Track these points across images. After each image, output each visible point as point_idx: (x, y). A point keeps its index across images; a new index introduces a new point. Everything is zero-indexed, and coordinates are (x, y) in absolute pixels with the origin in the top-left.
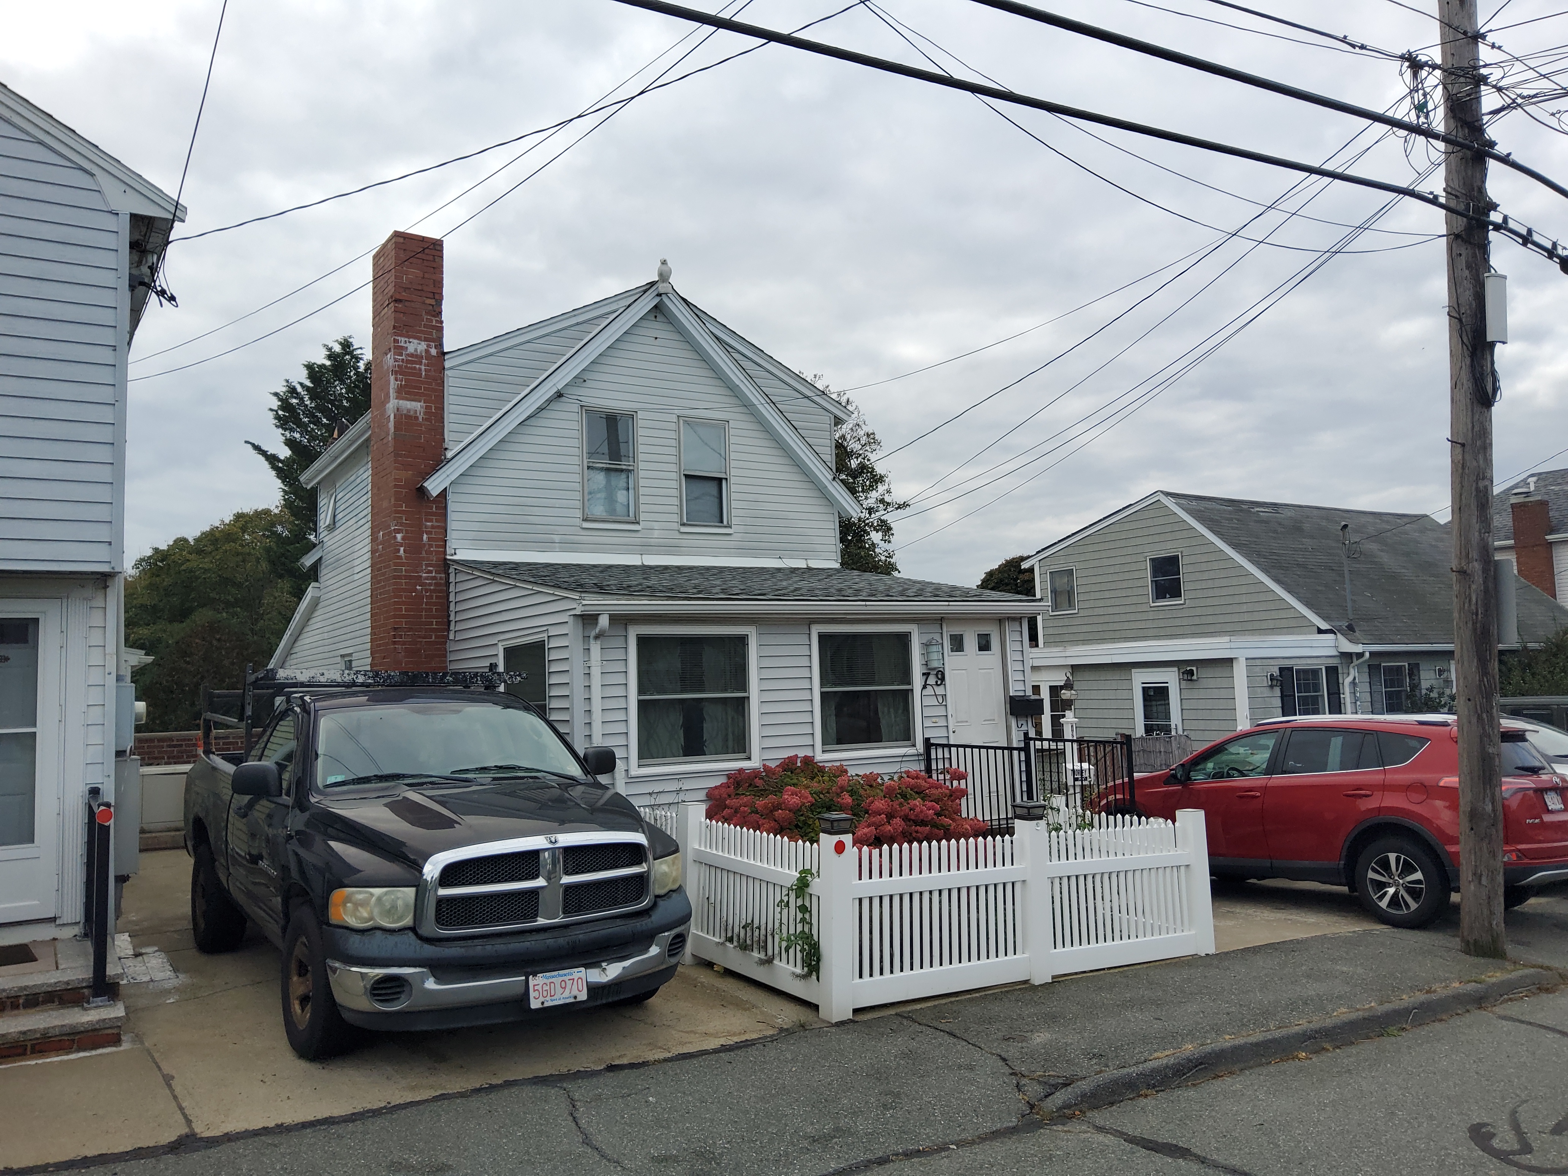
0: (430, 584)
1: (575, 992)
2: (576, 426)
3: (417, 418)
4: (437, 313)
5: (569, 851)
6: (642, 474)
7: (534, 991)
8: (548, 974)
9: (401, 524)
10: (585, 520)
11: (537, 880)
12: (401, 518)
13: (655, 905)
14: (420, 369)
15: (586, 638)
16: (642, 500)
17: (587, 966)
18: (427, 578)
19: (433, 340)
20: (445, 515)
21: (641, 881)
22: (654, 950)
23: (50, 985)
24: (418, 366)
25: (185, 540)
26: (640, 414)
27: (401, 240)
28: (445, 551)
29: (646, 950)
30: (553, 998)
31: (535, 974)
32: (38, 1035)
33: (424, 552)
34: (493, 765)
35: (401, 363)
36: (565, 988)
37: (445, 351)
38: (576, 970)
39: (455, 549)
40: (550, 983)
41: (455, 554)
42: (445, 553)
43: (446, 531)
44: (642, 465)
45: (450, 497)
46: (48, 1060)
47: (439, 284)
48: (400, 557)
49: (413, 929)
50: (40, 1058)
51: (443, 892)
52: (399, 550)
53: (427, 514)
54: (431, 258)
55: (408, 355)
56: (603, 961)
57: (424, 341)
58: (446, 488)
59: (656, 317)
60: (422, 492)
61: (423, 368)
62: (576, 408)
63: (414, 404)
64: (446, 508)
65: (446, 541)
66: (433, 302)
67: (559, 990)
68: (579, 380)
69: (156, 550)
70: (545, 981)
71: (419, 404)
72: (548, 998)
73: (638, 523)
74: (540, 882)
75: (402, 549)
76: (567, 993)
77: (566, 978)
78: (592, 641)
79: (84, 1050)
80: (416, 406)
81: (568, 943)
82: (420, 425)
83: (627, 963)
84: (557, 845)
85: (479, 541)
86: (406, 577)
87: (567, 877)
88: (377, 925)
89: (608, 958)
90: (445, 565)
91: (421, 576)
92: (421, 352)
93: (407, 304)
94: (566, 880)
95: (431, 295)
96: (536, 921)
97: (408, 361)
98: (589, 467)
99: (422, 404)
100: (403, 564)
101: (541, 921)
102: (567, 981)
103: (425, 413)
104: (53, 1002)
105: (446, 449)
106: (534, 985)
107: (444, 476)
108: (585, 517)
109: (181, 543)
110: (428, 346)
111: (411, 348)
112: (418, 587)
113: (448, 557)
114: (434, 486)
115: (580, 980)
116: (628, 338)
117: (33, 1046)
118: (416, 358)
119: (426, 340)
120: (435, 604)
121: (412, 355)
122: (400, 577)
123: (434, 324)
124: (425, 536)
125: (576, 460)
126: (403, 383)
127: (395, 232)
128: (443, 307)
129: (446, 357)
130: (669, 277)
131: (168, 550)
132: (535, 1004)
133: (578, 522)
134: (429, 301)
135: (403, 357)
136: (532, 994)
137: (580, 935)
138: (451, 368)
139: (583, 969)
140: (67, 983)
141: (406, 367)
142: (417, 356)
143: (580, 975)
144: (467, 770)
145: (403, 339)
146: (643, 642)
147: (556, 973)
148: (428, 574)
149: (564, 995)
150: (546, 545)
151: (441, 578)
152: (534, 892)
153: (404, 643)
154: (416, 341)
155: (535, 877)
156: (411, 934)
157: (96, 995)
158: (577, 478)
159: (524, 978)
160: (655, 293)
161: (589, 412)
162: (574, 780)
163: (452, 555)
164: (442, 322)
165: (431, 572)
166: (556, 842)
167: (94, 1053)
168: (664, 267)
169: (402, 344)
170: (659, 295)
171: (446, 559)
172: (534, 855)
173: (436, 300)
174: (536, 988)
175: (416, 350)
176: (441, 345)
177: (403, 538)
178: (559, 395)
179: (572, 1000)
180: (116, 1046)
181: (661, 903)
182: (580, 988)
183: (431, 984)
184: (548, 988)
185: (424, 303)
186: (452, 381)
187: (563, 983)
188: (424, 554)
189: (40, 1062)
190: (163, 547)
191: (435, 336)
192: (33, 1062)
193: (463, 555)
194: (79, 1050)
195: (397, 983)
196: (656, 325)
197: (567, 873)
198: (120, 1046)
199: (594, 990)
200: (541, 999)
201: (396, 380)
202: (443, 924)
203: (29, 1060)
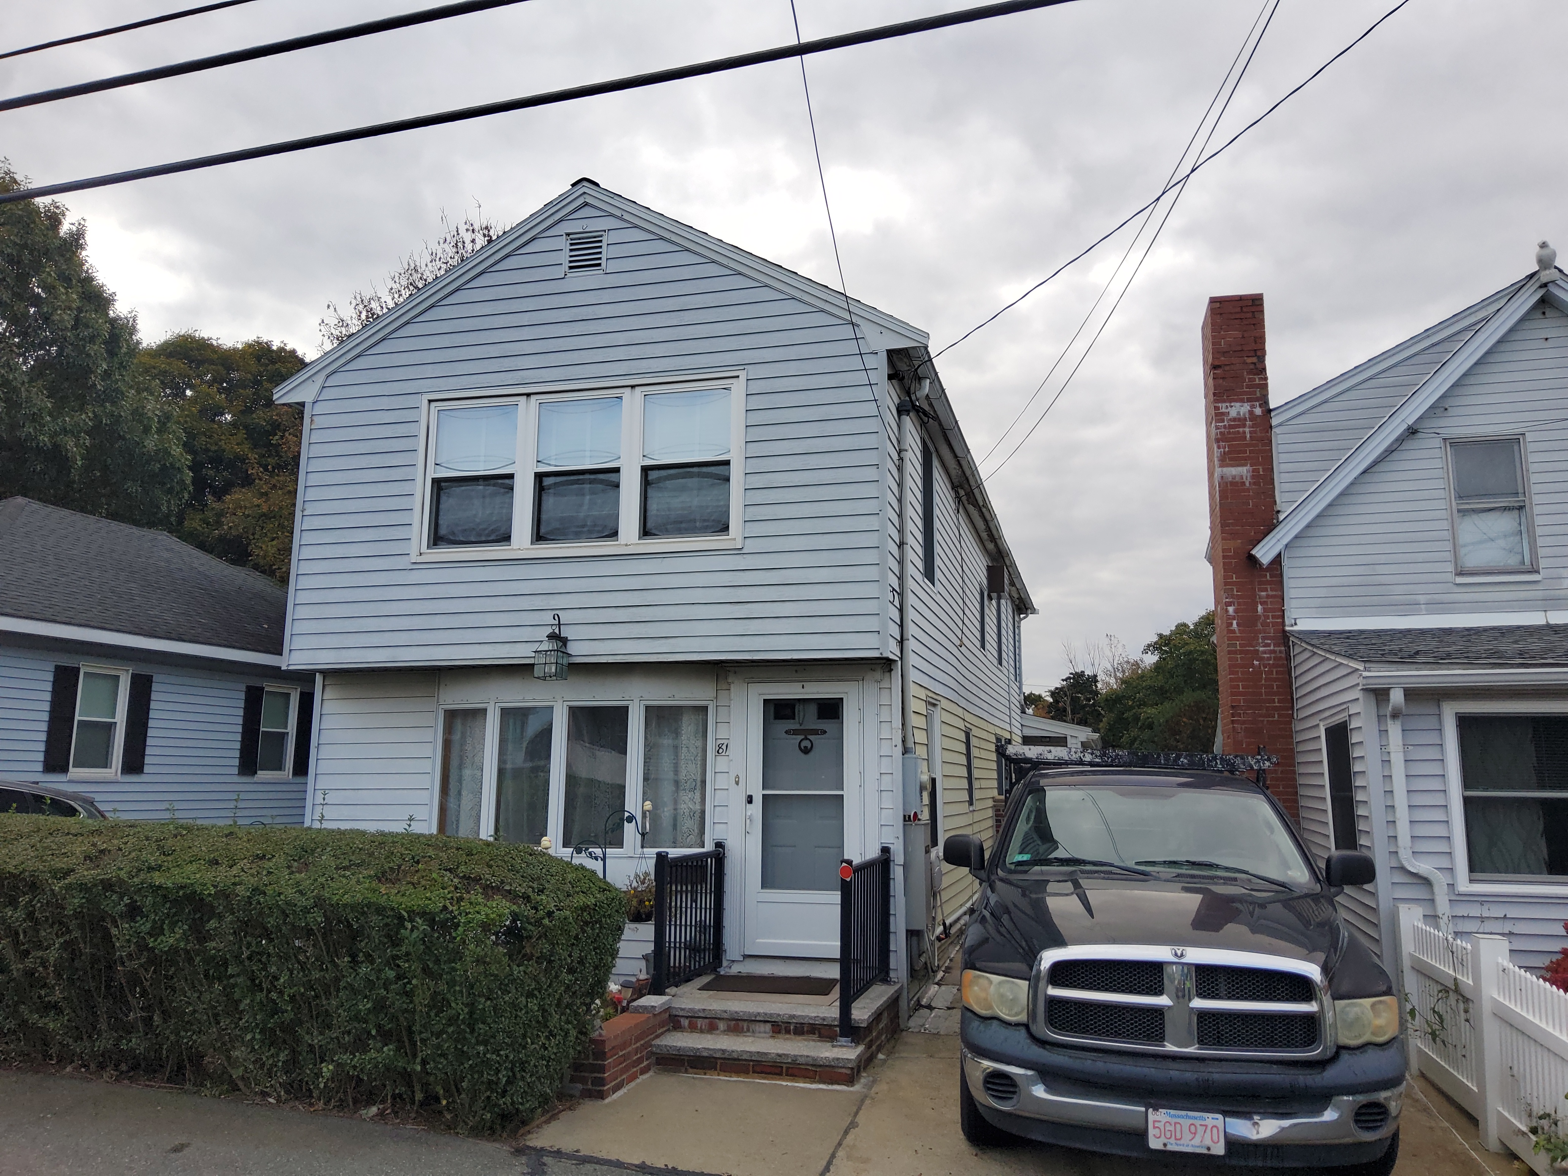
0: (1269, 659)
1: (1208, 1142)
2: (1438, 463)
3: (1243, 483)
4: (1261, 370)
5: (1202, 970)
6: (1537, 510)
7: (1154, 1127)
8: (1172, 1112)
9: (1233, 596)
10: (1460, 574)
11: (1161, 997)
12: (1232, 590)
13: (1334, 1058)
14: (1244, 432)
15: (1380, 718)
16: (1540, 542)
17: (1226, 1114)
18: (1264, 652)
19: (1257, 400)
20: (1281, 583)
21: (1311, 1022)
22: (1330, 1115)
23: (811, 1018)
24: (1241, 430)
25: (1185, 625)
26: (1529, 437)
27: (1218, 305)
28: (1284, 622)
29: (1320, 1112)
30: (1178, 1142)
31: (1156, 1109)
32: (790, 1061)
33: (1259, 625)
34: (1184, 860)
35: (1223, 430)
36: (1195, 1134)
37: (1271, 407)
38: (1211, 1115)
39: (1295, 619)
40: (1175, 1123)
41: (1296, 624)
42: (1283, 624)
43: (1283, 600)
44: (1536, 499)
45: (1286, 563)
46: (797, 1084)
47: (1260, 340)
48: (1233, 632)
49: (1026, 1026)
50: (792, 1081)
51: (1053, 991)
52: (1232, 624)
53: (1260, 583)
54: (1249, 315)
55: (1230, 420)
56: (1255, 1113)
57: (1248, 401)
58: (1280, 553)
59: (1544, 313)
60: (1253, 560)
61: (1247, 430)
62: (1437, 442)
63: (1240, 469)
64: (1281, 575)
65: (1283, 611)
66: (1254, 360)
67: (1187, 1136)
68: (1439, 408)
69: (1161, 636)
70: (1169, 1119)
71: (1245, 468)
72: (1172, 1141)
73: (1538, 572)
74: (1163, 1000)
75: (1235, 622)
76: (1197, 1141)
77: (1198, 1123)
78: (1390, 722)
79: (824, 1083)
80: (1242, 472)
81: (1197, 1079)
82: (1248, 490)
83: (1286, 1123)
84: (1183, 960)
85: (1326, 609)
86: (1241, 652)
87: (1199, 1000)
88: (995, 1015)
89: (1262, 1111)
90: (1284, 637)
91: (1258, 650)
92: (1244, 414)
93: (1227, 368)
94: (1198, 1003)
95: (1252, 353)
96: (1164, 1046)
97: (1231, 427)
98: (1459, 511)
99: (1248, 467)
100: (1237, 639)
101: (1170, 1048)
102: (1198, 1126)
103: (1253, 477)
104: (814, 1034)
105: (1278, 512)
106: (1154, 1122)
107: (1274, 541)
108: (1459, 569)
109: (1182, 628)
110: (1253, 407)
111: (1233, 413)
112: (1255, 662)
113: (1287, 628)
114: (1264, 553)
115: (1215, 1130)
116: (1503, 347)
117: (788, 1068)
118: (1240, 421)
119: (1249, 400)
120: (1275, 680)
121: (1234, 420)
122: (1235, 652)
123: (1257, 382)
124: (1260, 608)
125: (1442, 504)
126: (1227, 449)
127: (1211, 298)
128: (1267, 362)
129: (1273, 414)
130: (1554, 261)
131: (1171, 635)
132: (1155, 1143)
133: (1450, 577)
134: (1249, 360)
135: (1226, 423)
136: (1151, 1132)
137: (1218, 1075)
138: (1280, 425)
139: (1220, 1117)
140: (824, 1019)
141: (1229, 433)
142: (1239, 419)
143: (1215, 1122)
144: (1154, 862)
145: (1224, 405)
146: (1465, 722)
147: (1184, 1113)
148: (1265, 648)
149: (1193, 1142)
150: (1410, 607)
151: (1280, 652)
152: (1158, 1012)
153: (1244, 722)
154: (1238, 404)
155: (1159, 992)
156: (1023, 1031)
157: (842, 1035)
158: (1445, 525)
159: (1143, 1109)
160: (1537, 285)
161: (1456, 444)
162: (1285, 887)
163: (1292, 626)
164: (1266, 379)
165: (1269, 645)
166: (1182, 955)
167: (830, 1087)
168: (1545, 252)
169: (1224, 410)
170: (1545, 285)
171: (1284, 631)
172: (1157, 967)
173: (1258, 357)
174: (1157, 1125)
175: (1239, 413)
176: (1266, 402)
177: (1236, 611)
178: (1412, 432)
179: (1205, 1151)
180: (848, 1086)
181: (1345, 1056)
182: (1215, 1138)
183: (1040, 1091)
184: (1172, 1128)
185: (1245, 363)
186: (1281, 439)
187: (1193, 1127)
188: (1260, 627)
189: (789, 1084)
190: (1167, 632)
191: (1258, 395)
192: (784, 1083)
193: (1304, 625)
194: (820, 1082)
195: (1009, 1082)
196: (1545, 323)
197: (1202, 995)
198: (852, 1086)
199: (1234, 1145)
200: (1163, 1140)
201: (1219, 447)
202: (1055, 1028)
203: (784, 1080)
